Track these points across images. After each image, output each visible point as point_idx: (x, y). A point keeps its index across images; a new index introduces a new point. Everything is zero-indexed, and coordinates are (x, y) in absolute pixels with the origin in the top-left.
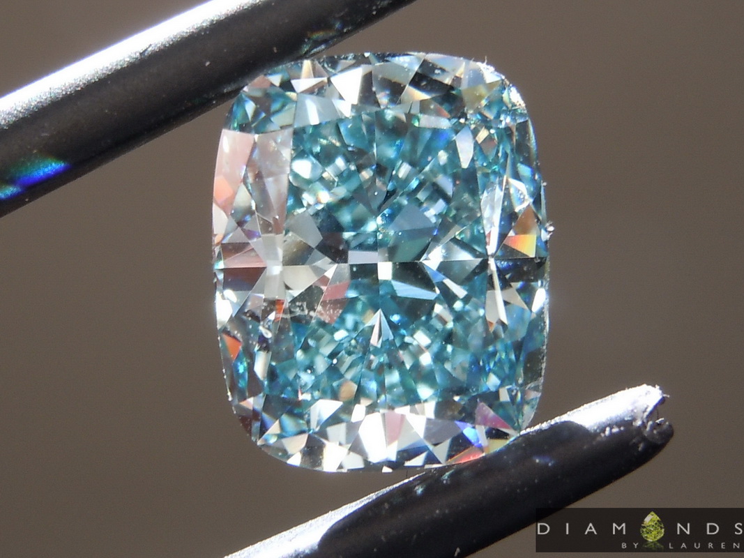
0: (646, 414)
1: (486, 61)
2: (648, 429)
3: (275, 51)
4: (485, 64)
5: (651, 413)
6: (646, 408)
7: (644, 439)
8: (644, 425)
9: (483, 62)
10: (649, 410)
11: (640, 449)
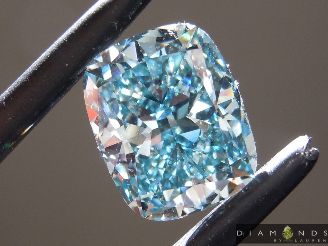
0: (304, 149)
1: (185, 22)
2: (307, 155)
3: (94, 49)
4: (185, 23)
5: (306, 148)
6: (304, 146)
7: (307, 160)
8: (305, 154)
9: (184, 22)
10: (305, 147)
11: (306, 165)
